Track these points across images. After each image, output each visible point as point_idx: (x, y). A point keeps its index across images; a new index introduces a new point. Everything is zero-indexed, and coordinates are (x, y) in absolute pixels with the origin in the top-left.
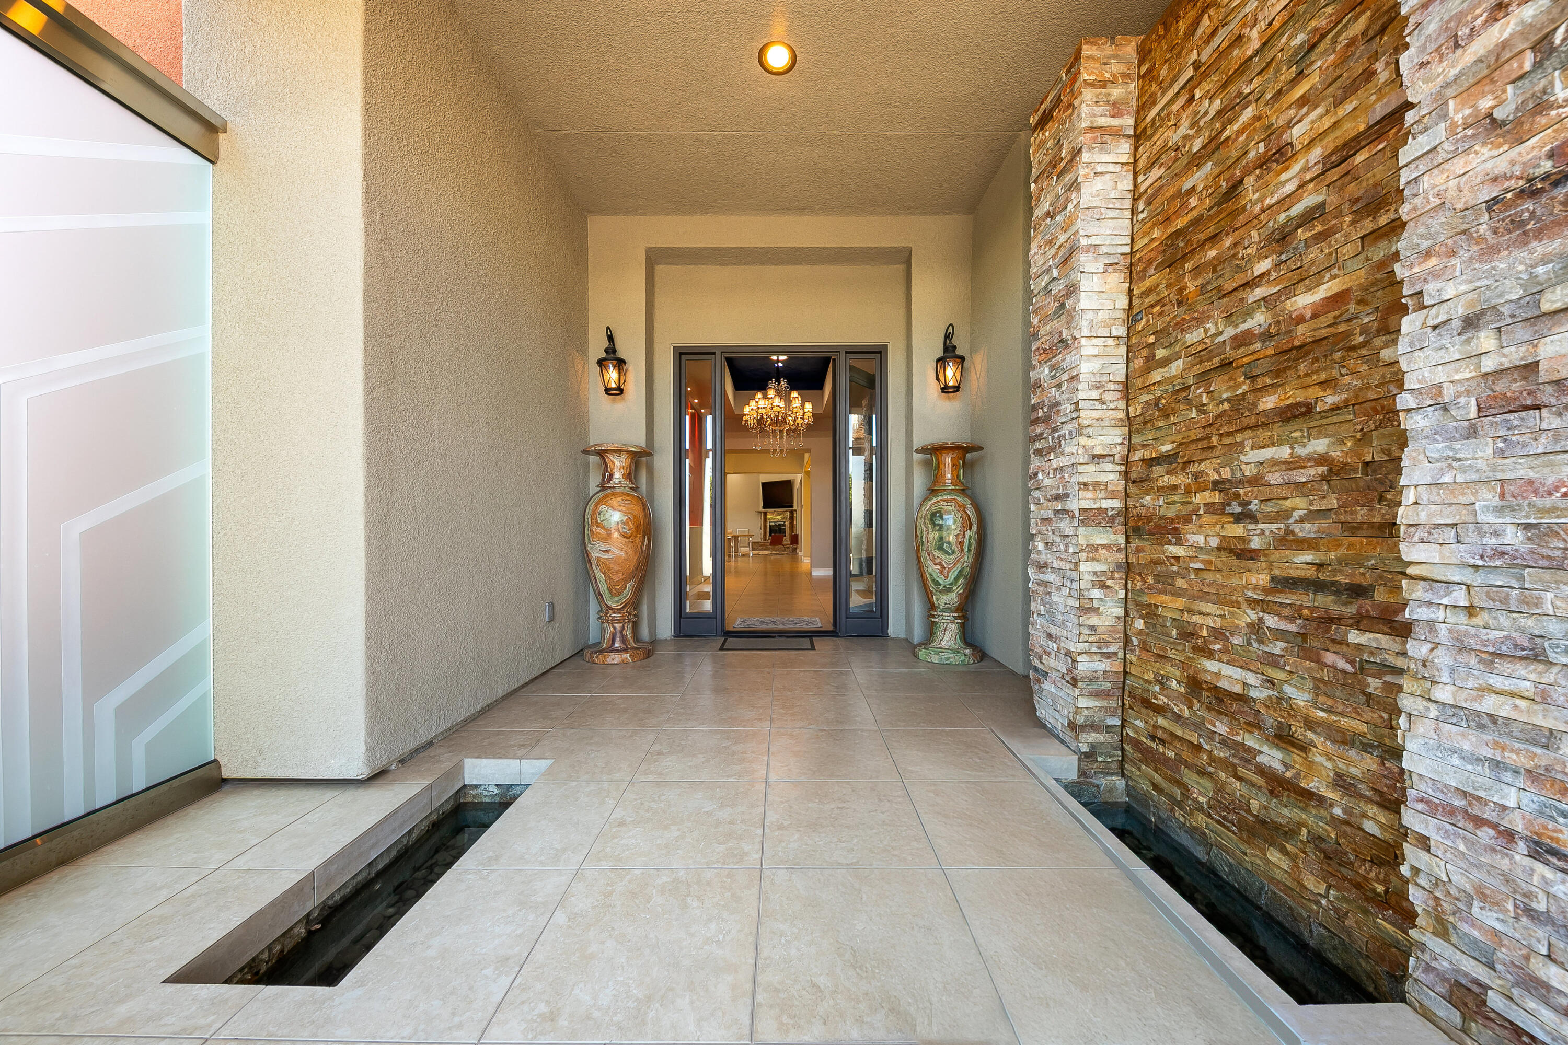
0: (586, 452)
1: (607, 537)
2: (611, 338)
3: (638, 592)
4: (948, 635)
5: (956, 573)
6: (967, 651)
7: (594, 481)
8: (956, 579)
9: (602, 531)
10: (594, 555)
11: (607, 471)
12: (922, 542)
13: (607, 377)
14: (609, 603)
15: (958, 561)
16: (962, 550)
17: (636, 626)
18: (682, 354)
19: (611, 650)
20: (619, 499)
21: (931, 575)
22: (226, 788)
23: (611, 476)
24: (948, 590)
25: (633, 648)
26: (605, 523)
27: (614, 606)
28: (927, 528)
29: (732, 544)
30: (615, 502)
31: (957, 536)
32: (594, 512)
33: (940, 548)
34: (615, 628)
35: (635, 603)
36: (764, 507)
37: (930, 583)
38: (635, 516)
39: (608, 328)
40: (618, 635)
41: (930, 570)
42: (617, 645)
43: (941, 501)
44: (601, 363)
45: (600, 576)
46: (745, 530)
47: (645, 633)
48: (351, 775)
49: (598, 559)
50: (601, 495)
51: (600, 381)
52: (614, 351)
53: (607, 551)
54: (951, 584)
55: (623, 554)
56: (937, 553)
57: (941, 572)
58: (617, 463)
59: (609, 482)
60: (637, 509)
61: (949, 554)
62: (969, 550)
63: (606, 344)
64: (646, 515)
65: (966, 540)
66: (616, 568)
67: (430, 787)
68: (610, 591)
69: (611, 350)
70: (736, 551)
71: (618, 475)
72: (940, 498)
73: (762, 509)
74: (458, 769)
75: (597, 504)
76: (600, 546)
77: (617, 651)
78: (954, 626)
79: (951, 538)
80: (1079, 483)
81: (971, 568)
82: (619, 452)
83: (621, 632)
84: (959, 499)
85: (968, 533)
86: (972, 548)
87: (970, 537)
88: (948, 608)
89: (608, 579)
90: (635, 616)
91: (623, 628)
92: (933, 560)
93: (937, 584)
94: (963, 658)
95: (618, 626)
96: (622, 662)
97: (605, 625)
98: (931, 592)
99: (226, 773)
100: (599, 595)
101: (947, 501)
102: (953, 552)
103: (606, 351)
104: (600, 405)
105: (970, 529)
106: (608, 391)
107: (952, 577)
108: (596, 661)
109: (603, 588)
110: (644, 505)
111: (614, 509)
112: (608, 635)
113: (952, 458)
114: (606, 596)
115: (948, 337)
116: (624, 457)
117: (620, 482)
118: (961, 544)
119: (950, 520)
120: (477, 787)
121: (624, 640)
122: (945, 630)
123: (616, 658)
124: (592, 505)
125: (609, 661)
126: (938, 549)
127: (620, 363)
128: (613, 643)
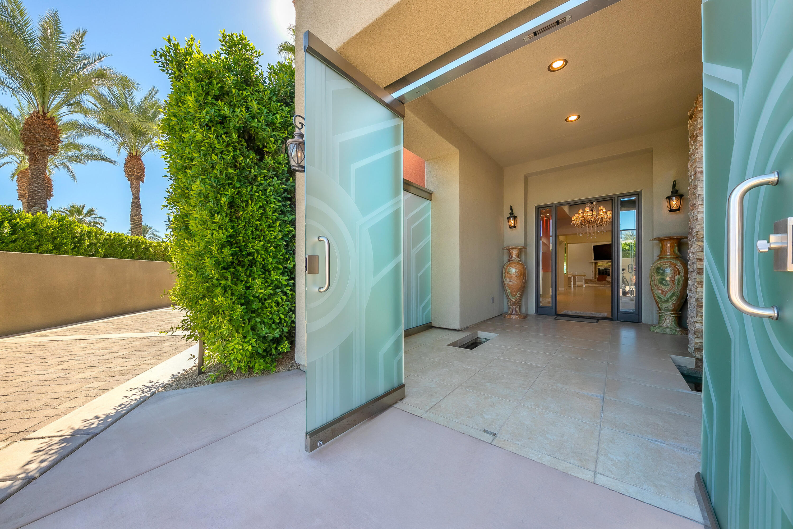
0: (503, 249)
1: (511, 277)
2: (511, 209)
3: (521, 296)
4: (667, 321)
5: (671, 294)
6: (678, 329)
7: (505, 258)
8: (671, 297)
9: (509, 275)
10: (507, 283)
11: (510, 255)
12: (652, 280)
13: (510, 223)
14: (511, 299)
15: (671, 289)
16: (674, 284)
17: (520, 307)
18: (538, 209)
19: (512, 314)
20: (515, 264)
21: (657, 294)
22: (433, 328)
23: (512, 257)
24: (666, 301)
25: (519, 315)
26: (510, 272)
27: (513, 300)
28: (654, 274)
29: (572, 280)
30: (513, 265)
31: (671, 278)
32: (506, 269)
33: (661, 283)
34: (513, 307)
35: (520, 299)
36: (594, 260)
37: (657, 298)
38: (520, 270)
39: (511, 206)
40: (514, 310)
41: (656, 292)
42: (514, 313)
43: (662, 262)
44: (508, 218)
45: (508, 290)
46: (582, 272)
47: (523, 310)
48: (457, 329)
49: (507, 284)
50: (509, 263)
51: (508, 225)
52: (513, 214)
53: (511, 282)
54: (668, 299)
55: (516, 283)
56: (659, 285)
57: (662, 293)
58: (514, 253)
59: (511, 258)
60: (521, 268)
61: (666, 286)
62: (678, 284)
63: (510, 211)
64: (524, 269)
65: (676, 279)
66: (514, 287)
67: (472, 334)
68: (512, 295)
69: (512, 214)
70: (574, 284)
71: (514, 256)
72: (662, 261)
73: (593, 261)
74: (476, 333)
75: (507, 266)
76: (508, 280)
77: (514, 315)
78: (671, 318)
79: (668, 279)
80: (697, 259)
81: (680, 292)
82: (515, 249)
83: (515, 309)
84: (673, 261)
85: (677, 277)
86: (681, 283)
87: (679, 278)
88: (667, 309)
89: (511, 291)
90: (520, 304)
91: (516, 307)
92: (658, 288)
93: (660, 298)
94: (674, 332)
95: (514, 307)
96: (516, 319)
97: (510, 306)
98: (658, 302)
99: (433, 325)
100: (507, 296)
101: (666, 262)
102: (668, 285)
103: (510, 214)
104: (508, 233)
105: (679, 274)
106: (511, 227)
107: (668, 295)
108: (507, 317)
109: (509, 294)
110: (523, 266)
111: (513, 268)
112: (511, 309)
113: (670, 244)
114: (510, 296)
115: (674, 185)
116: (516, 250)
117: (515, 259)
118: (673, 281)
119: (669, 271)
120: (481, 338)
121: (516, 311)
122: (666, 319)
123: (514, 317)
124: (505, 266)
125: (511, 318)
126: (660, 283)
127: (515, 217)
128: (512, 312)
